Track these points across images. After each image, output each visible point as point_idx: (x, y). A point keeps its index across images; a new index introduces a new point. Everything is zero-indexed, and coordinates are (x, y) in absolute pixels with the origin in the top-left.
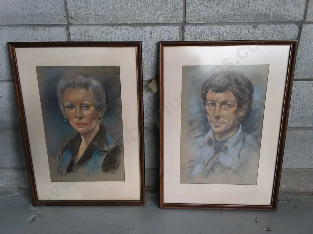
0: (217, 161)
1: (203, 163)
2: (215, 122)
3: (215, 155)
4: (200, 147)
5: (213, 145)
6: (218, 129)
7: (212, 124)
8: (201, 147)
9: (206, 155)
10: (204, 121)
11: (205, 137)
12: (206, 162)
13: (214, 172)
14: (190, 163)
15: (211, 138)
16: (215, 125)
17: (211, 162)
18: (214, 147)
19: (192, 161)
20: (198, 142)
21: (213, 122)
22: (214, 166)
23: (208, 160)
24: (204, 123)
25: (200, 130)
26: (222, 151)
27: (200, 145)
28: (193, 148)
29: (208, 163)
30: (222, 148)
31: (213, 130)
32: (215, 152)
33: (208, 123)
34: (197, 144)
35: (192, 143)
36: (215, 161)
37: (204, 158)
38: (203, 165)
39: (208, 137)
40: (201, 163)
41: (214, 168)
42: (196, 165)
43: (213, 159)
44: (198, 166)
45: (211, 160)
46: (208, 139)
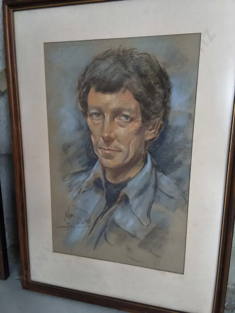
0: (111, 219)
1: (88, 221)
2: (105, 149)
3: (107, 208)
4: (82, 192)
5: (103, 190)
6: (110, 161)
7: (100, 151)
8: (83, 192)
10: (86, 146)
12: (93, 221)
13: (106, 240)
14: (67, 219)
16: (105, 153)
17: (100, 221)
18: (105, 194)
20: (77, 183)
21: (100, 148)
22: (107, 229)
23: (96, 217)
24: (86, 149)
25: (80, 162)
26: (119, 203)
27: (82, 188)
28: (71, 193)
29: (97, 222)
30: (118, 198)
31: (102, 163)
32: (107, 204)
33: (93, 150)
34: (77, 187)
35: (68, 183)
36: (108, 219)
37: (90, 212)
38: (88, 225)
39: (94, 175)
40: (86, 221)
41: (107, 231)
42: (77, 223)
43: (103, 215)
44: (80, 225)
45: (101, 216)
46: (94, 180)
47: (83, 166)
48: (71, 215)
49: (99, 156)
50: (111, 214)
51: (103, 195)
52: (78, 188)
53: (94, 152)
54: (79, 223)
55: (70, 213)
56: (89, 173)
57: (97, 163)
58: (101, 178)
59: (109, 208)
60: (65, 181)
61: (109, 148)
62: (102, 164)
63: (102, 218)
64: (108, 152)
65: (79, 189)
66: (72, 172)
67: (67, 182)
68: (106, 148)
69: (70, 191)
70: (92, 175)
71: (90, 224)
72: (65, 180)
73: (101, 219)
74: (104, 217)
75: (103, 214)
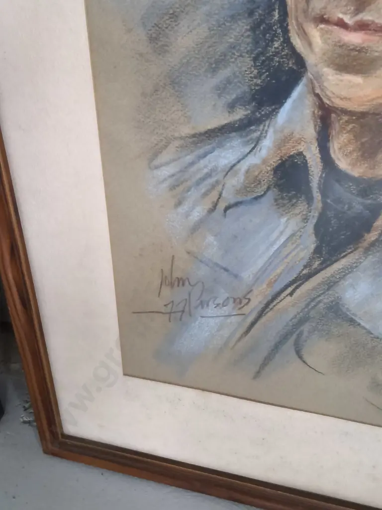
0: (326, 299)
1: (241, 301)
2: (342, 24)
3: (316, 264)
4: (222, 206)
5: (310, 200)
6: (358, 79)
8: (227, 209)
9: (260, 263)
10: (251, 13)
11: (258, 140)
12: (257, 301)
13: (301, 357)
14: (166, 291)
15: (300, 154)
16: (342, 45)
17: (286, 302)
18: (315, 215)
19: (179, 280)
20: (209, 175)
21: (322, 20)
22: (306, 328)
23: (270, 292)
24: (254, 28)
25: (221, 90)
26: (367, 250)
27: (224, 195)
28: (182, 210)
29: (271, 307)
30: (369, 231)
31: (318, 91)
32: (318, 251)
33: (286, 31)
34: (203, 188)
35: (173, 175)
36: (313, 300)
37: (247, 275)
38: (240, 312)
39: (279, 146)
40: (231, 301)
41: (305, 334)
42: (203, 304)
43: (297, 288)
44: (210, 311)
45: (290, 290)
46: (274, 161)
47: (231, 107)
48: (181, 282)
49: (311, 59)
50: (331, 284)
51: (306, 219)
52: (205, 194)
53: (287, 41)
54: (208, 305)
55: (177, 274)
56: (256, 135)
57: (295, 94)
58: (308, 156)
59: (325, 265)
60: (157, 167)
61: (366, 16)
62: (317, 96)
63: (291, 294)
64: (355, 38)
65: (214, 195)
66: (186, 131)
67: (166, 171)
68: (348, 19)
69: (179, 203)
70: (267, 143)
71: (246, 310)
72: (156, 162)
73: (289, 298)
74: (298, 292)
75: (298, 283)
